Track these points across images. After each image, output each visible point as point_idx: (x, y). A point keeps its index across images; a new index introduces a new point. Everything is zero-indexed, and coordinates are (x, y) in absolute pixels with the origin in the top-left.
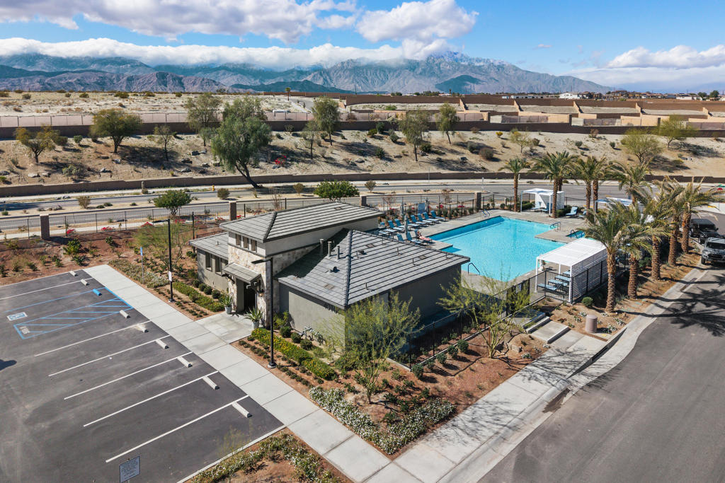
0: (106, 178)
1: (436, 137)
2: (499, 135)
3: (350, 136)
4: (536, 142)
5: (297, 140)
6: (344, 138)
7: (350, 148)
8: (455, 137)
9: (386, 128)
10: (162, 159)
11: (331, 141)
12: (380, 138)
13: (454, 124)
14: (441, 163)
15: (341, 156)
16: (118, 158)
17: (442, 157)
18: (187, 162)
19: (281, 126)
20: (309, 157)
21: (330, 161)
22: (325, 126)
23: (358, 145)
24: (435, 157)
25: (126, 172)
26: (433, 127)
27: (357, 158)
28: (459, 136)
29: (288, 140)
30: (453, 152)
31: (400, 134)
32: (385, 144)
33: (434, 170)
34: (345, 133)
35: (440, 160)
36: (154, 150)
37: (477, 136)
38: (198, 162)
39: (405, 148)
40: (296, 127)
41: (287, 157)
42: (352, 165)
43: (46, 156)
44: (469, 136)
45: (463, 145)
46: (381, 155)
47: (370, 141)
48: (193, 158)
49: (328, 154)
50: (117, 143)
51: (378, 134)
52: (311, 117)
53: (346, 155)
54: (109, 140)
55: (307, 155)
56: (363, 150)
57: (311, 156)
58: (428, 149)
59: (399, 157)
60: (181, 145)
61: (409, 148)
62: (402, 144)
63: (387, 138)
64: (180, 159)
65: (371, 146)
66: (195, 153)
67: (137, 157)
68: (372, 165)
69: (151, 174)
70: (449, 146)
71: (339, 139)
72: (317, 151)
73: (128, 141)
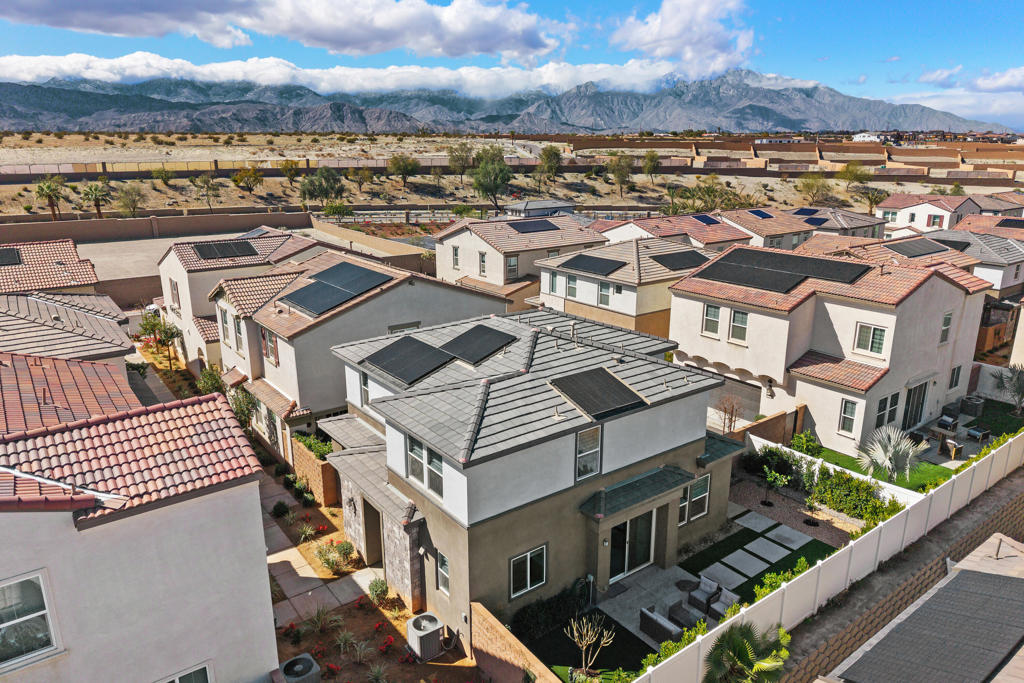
0: (404, 203)
1: (639, 179)
2: (698, 178)
3: (570, 177)
4: (728, 184)
5: (528, 180)
6: (565, 179)
7: (569, 186)
8: (659, 179)
9: (600, 171)
10: (436, 191)
11: (555, 181)
12: (595, 179)
13: (656, 168)
14: (641, 199)
15: (561, 192)
16: (407, 190)
17: (643, 195)
18: (452, 194)
19: (517, 169)
20: (537, 192)
21: (553, 196)
22: (550, 169)
23: (576, 184)
24: (637, 194)
25: (415, 199)
26: (638, 170)
27: (574, 194)
28: (663, 178)
29: (520, 180)
30: (654, 191)
31: (611, 176)
32: (599, 185)
33: (634, 203)
34: (566, 175)
35: (641, 197)
36: (429, 186)
37: (680, 179)
38: (461, 194)
39: (614, 187)
40: (528, 170)
41: (521, 192)
42: (570, 199)
43: (366, 186)
44: (672, 178)
45: (663, 186)
46: (594, 192)
47: (586, 181)
48: (456, 192)
49: (552, 191)
50: (404, 179)
51: (594, 176)
52: (539, 162)
53: (566, 191)
54: (399, 178)
55: (536, 191)
56: (579, 188)
57: (539, 192)
58: (632, 188)
59: (608, 194)
60: (447, 181)
61: (617, 187)
62: (613, 184)
63: (601, 180)
64: (448, 192)
65: (586, 185)
66: (457, 189)
67: (418, 189)
68: (586, 199)
69: (431, 201)
70: (651, 187)
71: (561, 180)
72: (543, 188)
73: (411, 179)
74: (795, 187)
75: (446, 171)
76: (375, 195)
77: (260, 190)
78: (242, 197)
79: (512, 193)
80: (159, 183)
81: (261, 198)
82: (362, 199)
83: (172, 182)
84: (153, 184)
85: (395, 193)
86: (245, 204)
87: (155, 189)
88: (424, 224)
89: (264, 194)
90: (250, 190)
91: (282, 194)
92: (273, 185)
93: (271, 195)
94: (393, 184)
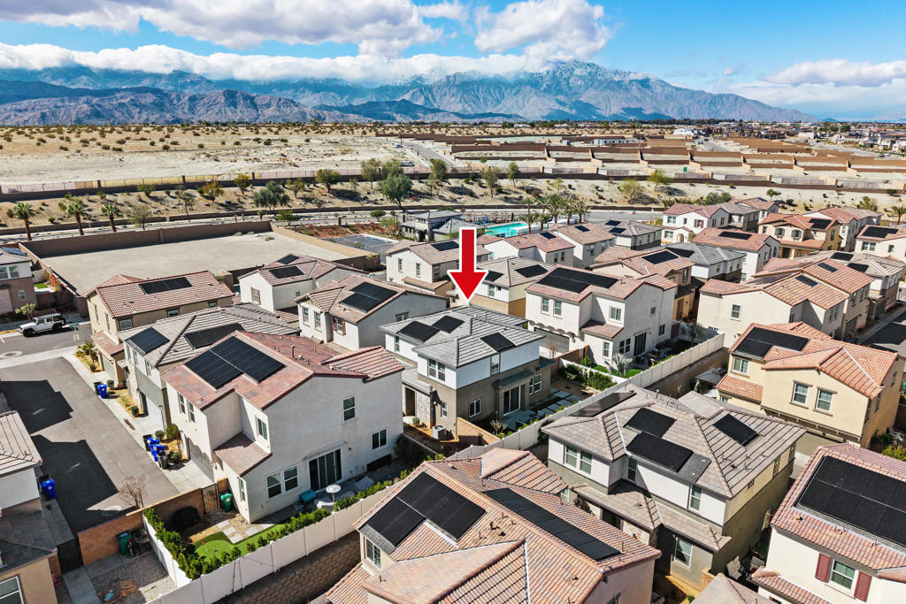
0: (330, 206)
1: (504, 183)
2: (548, 182)
3: (453, 182)
4: (570, 187)
5: (422, 185)
6: (449, 184)
7: (453, 190)
8: (519, 183)
9: (474, 177)
10: (353, 196)
11: (442, 186)
12: (472, 184)
13: (517, 175)
14: (506, 199)
15: (448, 195)
16: (332, 195)
17: (508, 196)
18: (365, 198)
19: (413, 176)
20: (429, 195)
21: (441, 198)
22: (438, 177)
23: (458, 188)
24: (503, 196)
25: (338, 203)
26: (503, 176)
27: (457, 196)
28: (522, 183)
29: (417, 185)
30: (515, 192)
31: (483, 181)
32: (475, 188)
33: (502, 203)
34: (450, 180)
35: (506, 198)
36: (348, 191)
37: (534, 182)
38: (372, 197)
39: (486, 190)
40: (421, 177)
41: (418, 195)
42: (455, 200)
43: (300, 194)
44: (529, 182)
45: (522, 188)
46: (472, 194)
47: (465, 185)
48: (368, 196)
49: (440, 194)
50: (328, 186)
51: (471, 181)
52: (430, 171)
53: (451, 194)
54: (324, 186)
55: (428, 194)
56: (460, 191)
57: (431, 195)
58: (500, 191)
59: (482, 196)
60: (362, 187)
61: (488, 190)
62: (485, 187)
63: (476, 184)
64: (362, 197)
65: (466, 189)
66: (369, 193)
67: (341, 194)
68: (466, 200)
69: (350, 204)
70: (514, 189)
71: (447, 185)
72: (434, 192)
73: (333, 187)
74: (619, 188)
75: (360, 179)
76: (308, 200)
77: (220, 199)
78: (208, 205)
79: (411, 196)
80: (142, 194)
81: (222, 205)
82: (297, 203)
83: (152, 194)
84: (139, 196)
85: (322, 198)
86: (210, 211)
87: (141, 200)
88: (353, 226)
89: (223, 202)
90: (213, 199)
91: (237, 202)
92: (231, 194)
93: (229, 202)
94: (319, 190)
